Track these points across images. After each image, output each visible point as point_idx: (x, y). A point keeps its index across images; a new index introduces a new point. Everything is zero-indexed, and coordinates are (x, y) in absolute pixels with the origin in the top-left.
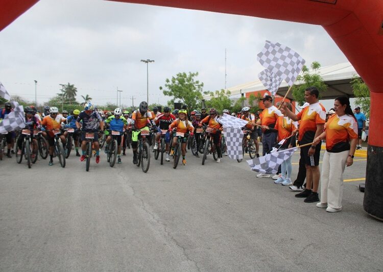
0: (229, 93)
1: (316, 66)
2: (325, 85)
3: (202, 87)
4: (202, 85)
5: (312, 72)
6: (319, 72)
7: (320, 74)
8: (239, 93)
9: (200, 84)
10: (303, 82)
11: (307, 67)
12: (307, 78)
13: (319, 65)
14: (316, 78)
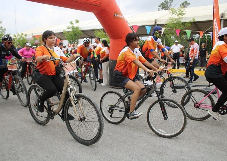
0: (26, 35)
1: (77, 21)
2: (82, 32)
3: (4, 31)
4: (5, 30)
5: (75, 25)
6: (79, 25)
7: (79, 26)
8: (32, 35)
9: (3, 28)
10: (71, 30)
11: (73, 22)
12: (73, 28)
13: (79, 21)
14: (77, 28)
